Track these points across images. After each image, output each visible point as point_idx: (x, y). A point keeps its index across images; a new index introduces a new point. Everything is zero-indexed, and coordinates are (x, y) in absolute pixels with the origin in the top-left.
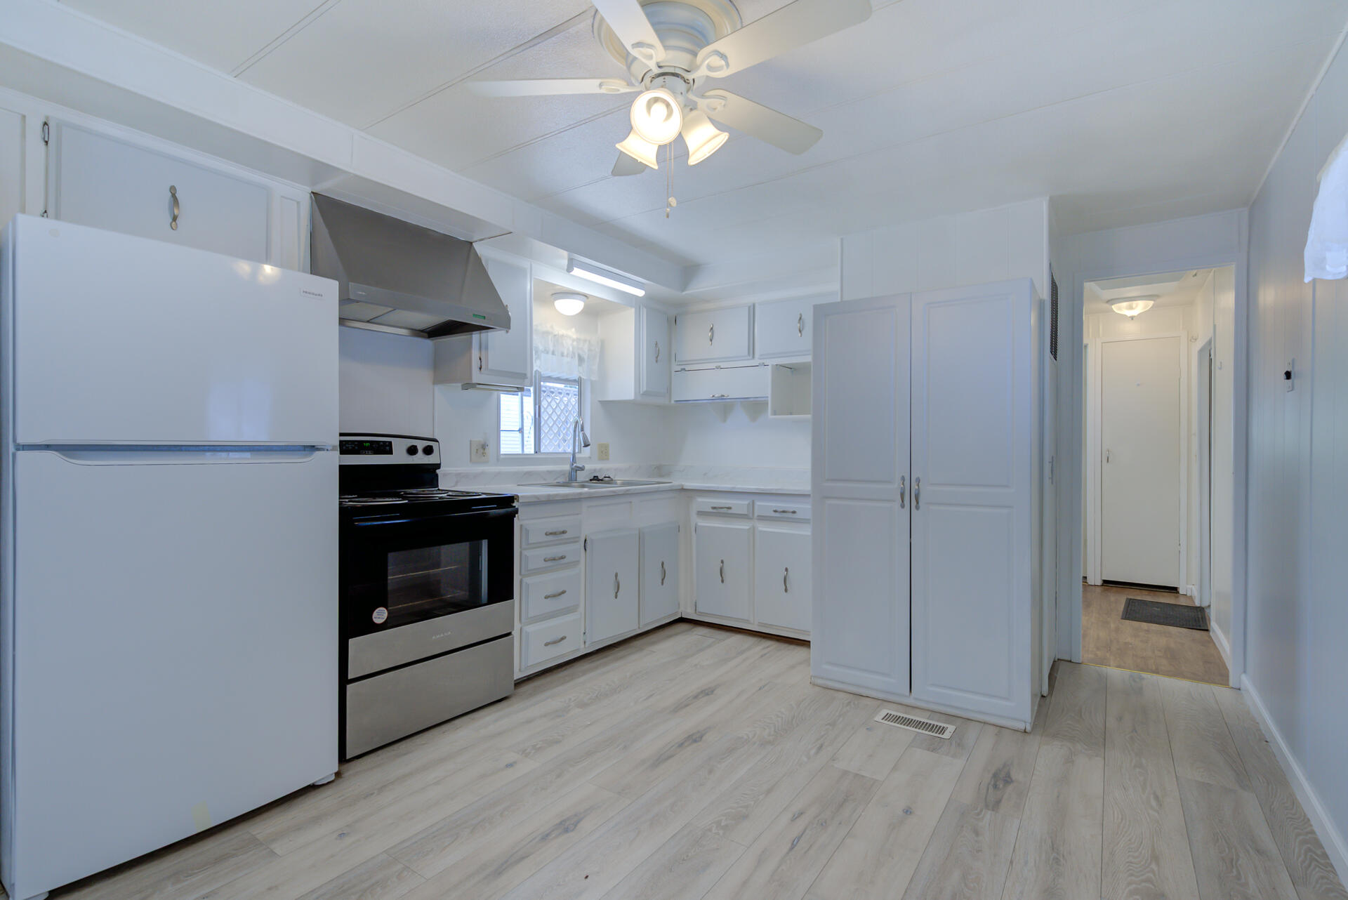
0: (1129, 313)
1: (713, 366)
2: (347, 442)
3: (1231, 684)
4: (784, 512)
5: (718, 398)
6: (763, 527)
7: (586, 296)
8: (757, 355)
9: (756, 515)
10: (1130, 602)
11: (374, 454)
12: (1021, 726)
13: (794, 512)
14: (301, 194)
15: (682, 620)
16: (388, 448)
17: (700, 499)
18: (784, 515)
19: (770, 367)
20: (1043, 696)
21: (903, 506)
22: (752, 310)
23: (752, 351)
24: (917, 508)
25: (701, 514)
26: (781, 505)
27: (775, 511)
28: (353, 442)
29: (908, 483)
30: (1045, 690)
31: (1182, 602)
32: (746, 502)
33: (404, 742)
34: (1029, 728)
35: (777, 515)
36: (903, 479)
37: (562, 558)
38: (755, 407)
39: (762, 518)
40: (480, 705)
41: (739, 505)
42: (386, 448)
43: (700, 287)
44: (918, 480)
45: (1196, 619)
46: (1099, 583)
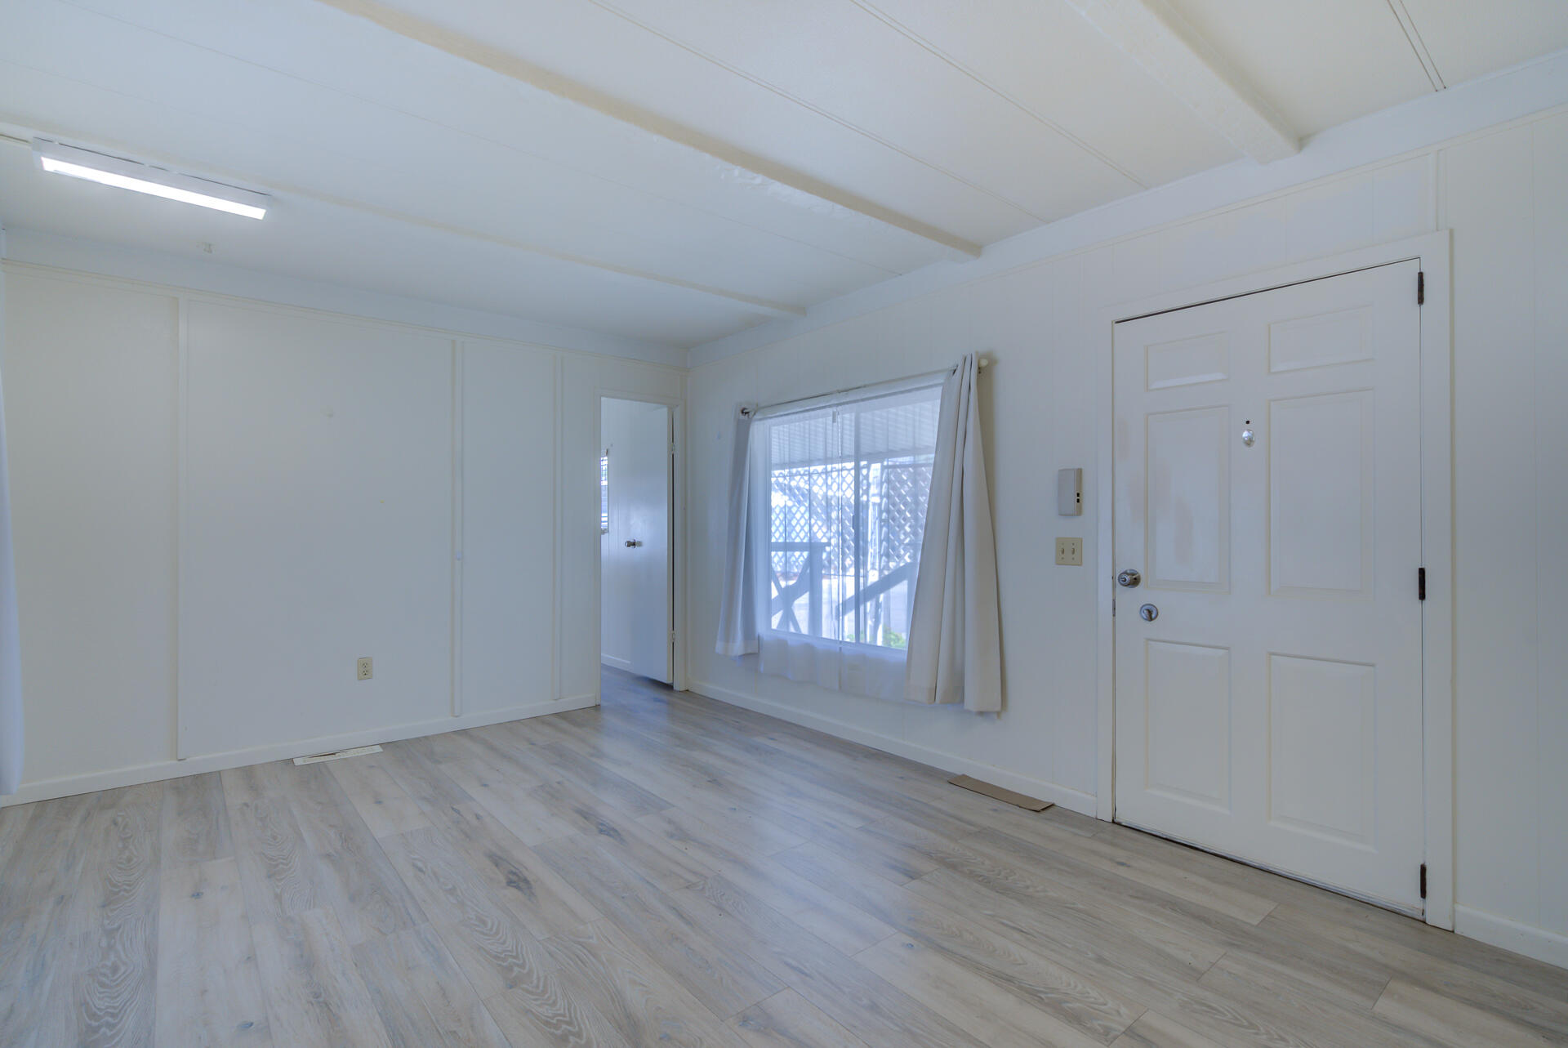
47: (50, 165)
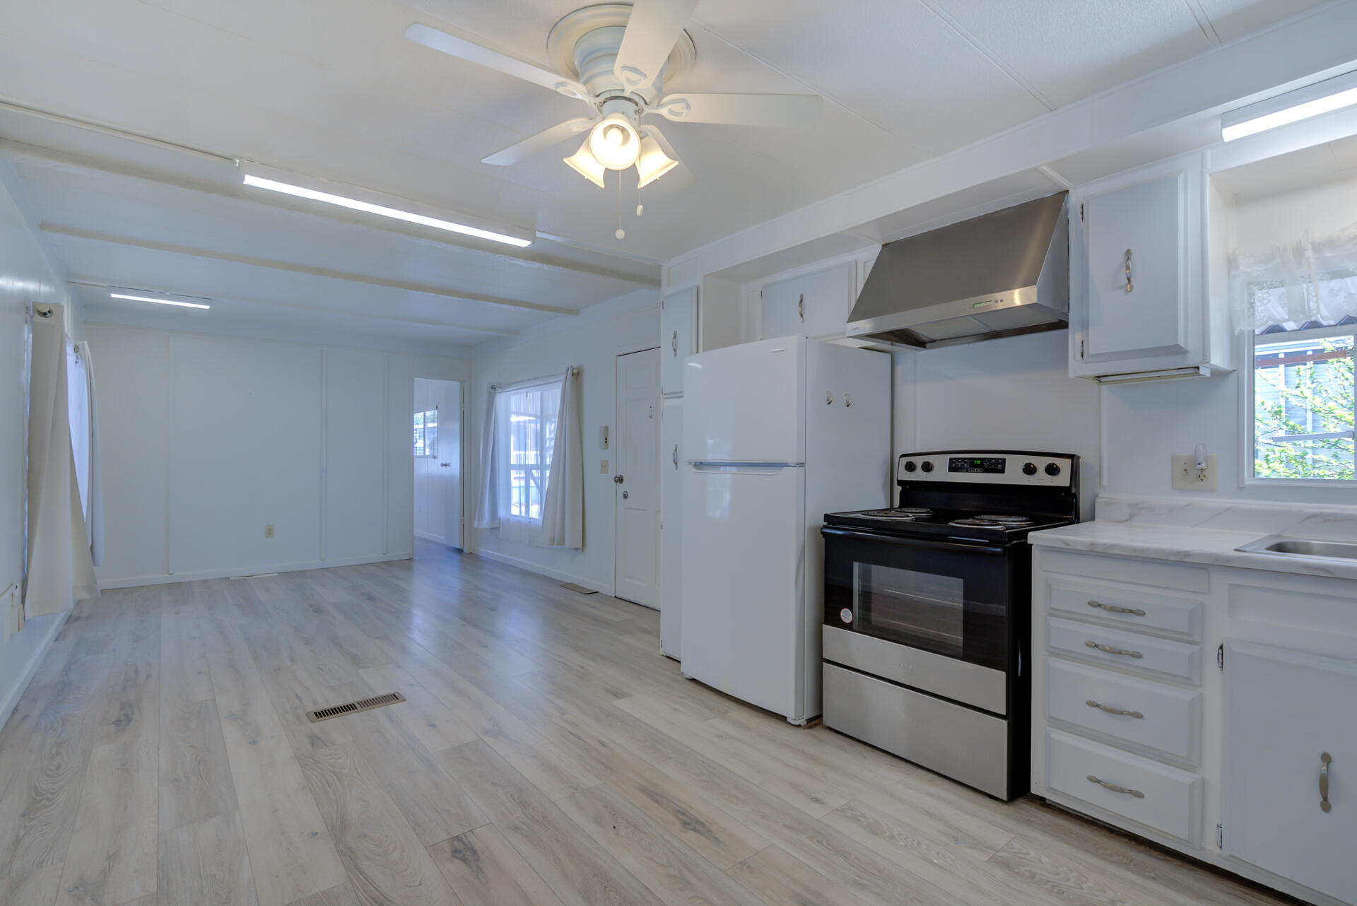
2: (957, 459)
11: (983, 472)
16: (1000, 466)
28: (963, 459)
33: (863, 746)
37: (1137, 656)
40: (930, 768)
42: (997, 466)
47: (113, 296)
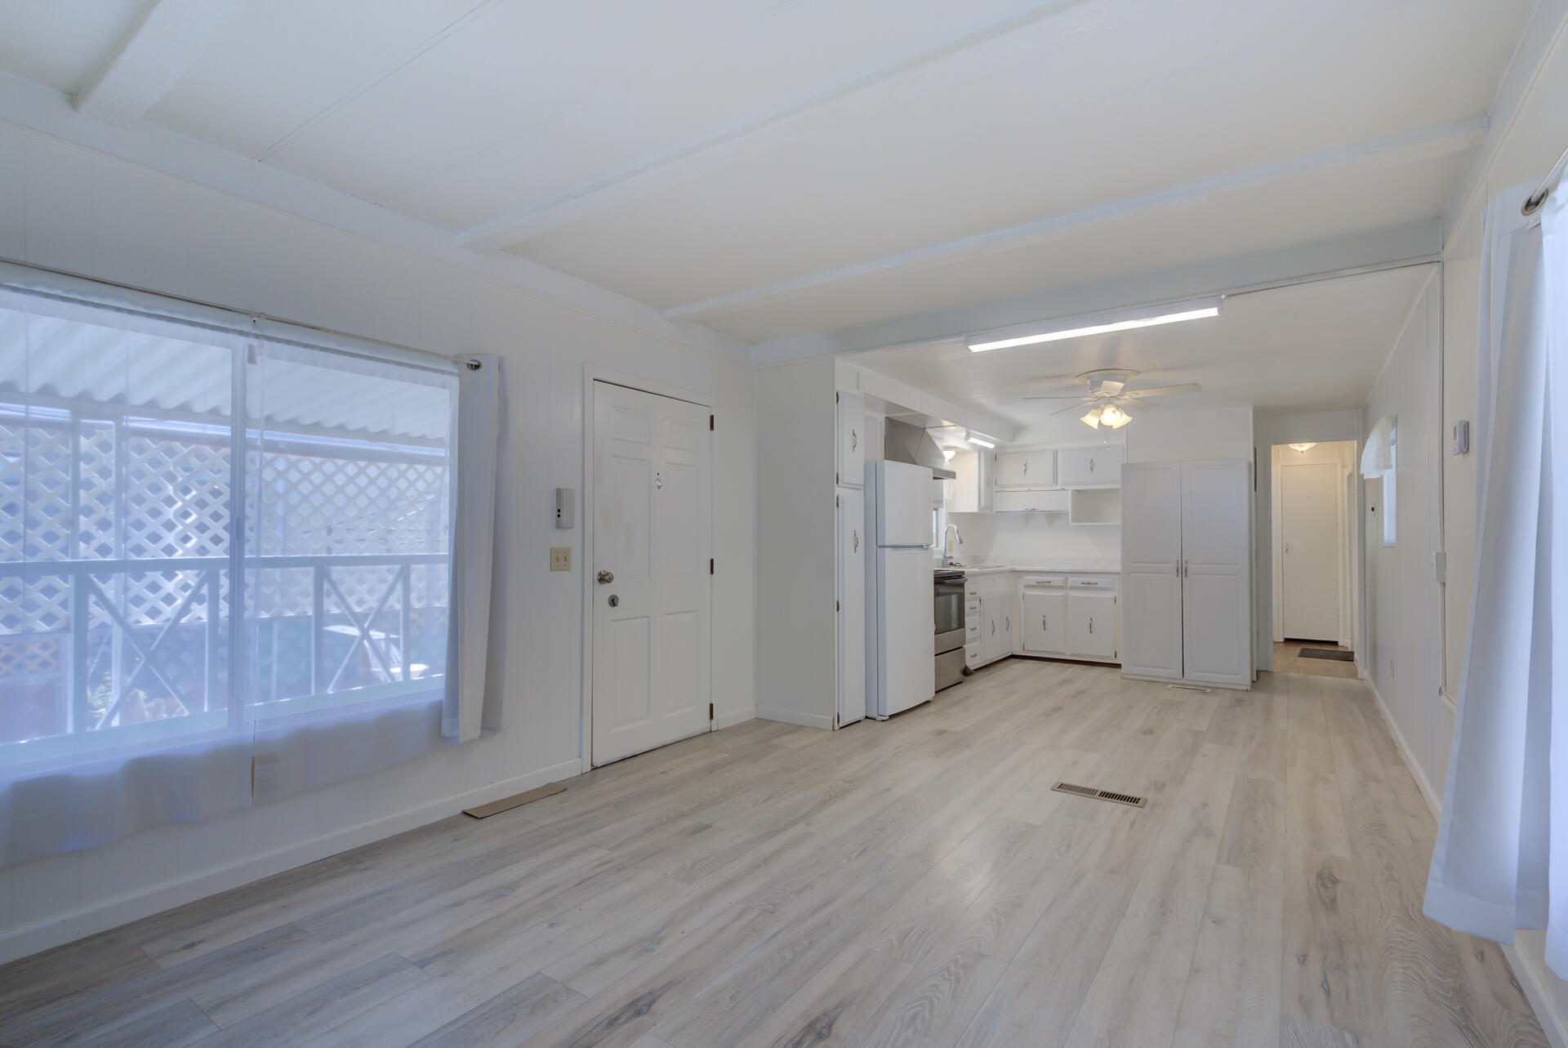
0: (1300, 449)
1: (1026, 489)
3: (1359, 677)
4: (1088, 583)
5: (1030, 511)
6: (1073, 594)
7: (956, 448)
8: (1060, 482)
9: (1069, 585)
10: (1302, 650)
12: (1245, 688)
13: (1096, 584)
14: (881, 418)
15: (1013, 657)
17: (1026, 577)
18: (1089, 585)
19: (1070, 492)
20: (1254, 682)
21: (1178, 576)
22: (1055, 453)
23: (1055, 480)
24: (1186, 576)
25: (1028, 586)
26: (1087, 579)
27: (1083, 583)
29: (1180, 562)
30: (1255, 679)
31: (1340, 649)
32: (1061, 578)
34: (1249, 689)
35: (1085, 586)
36: (1178, 561)
37: (975, 608)
38: (1052, 517)
39: (1073, 588)
41: (1057, 580)
43: (1024, 440)
44: (1186, 562)
45: (1348, 657)
46: (1282, 640)
